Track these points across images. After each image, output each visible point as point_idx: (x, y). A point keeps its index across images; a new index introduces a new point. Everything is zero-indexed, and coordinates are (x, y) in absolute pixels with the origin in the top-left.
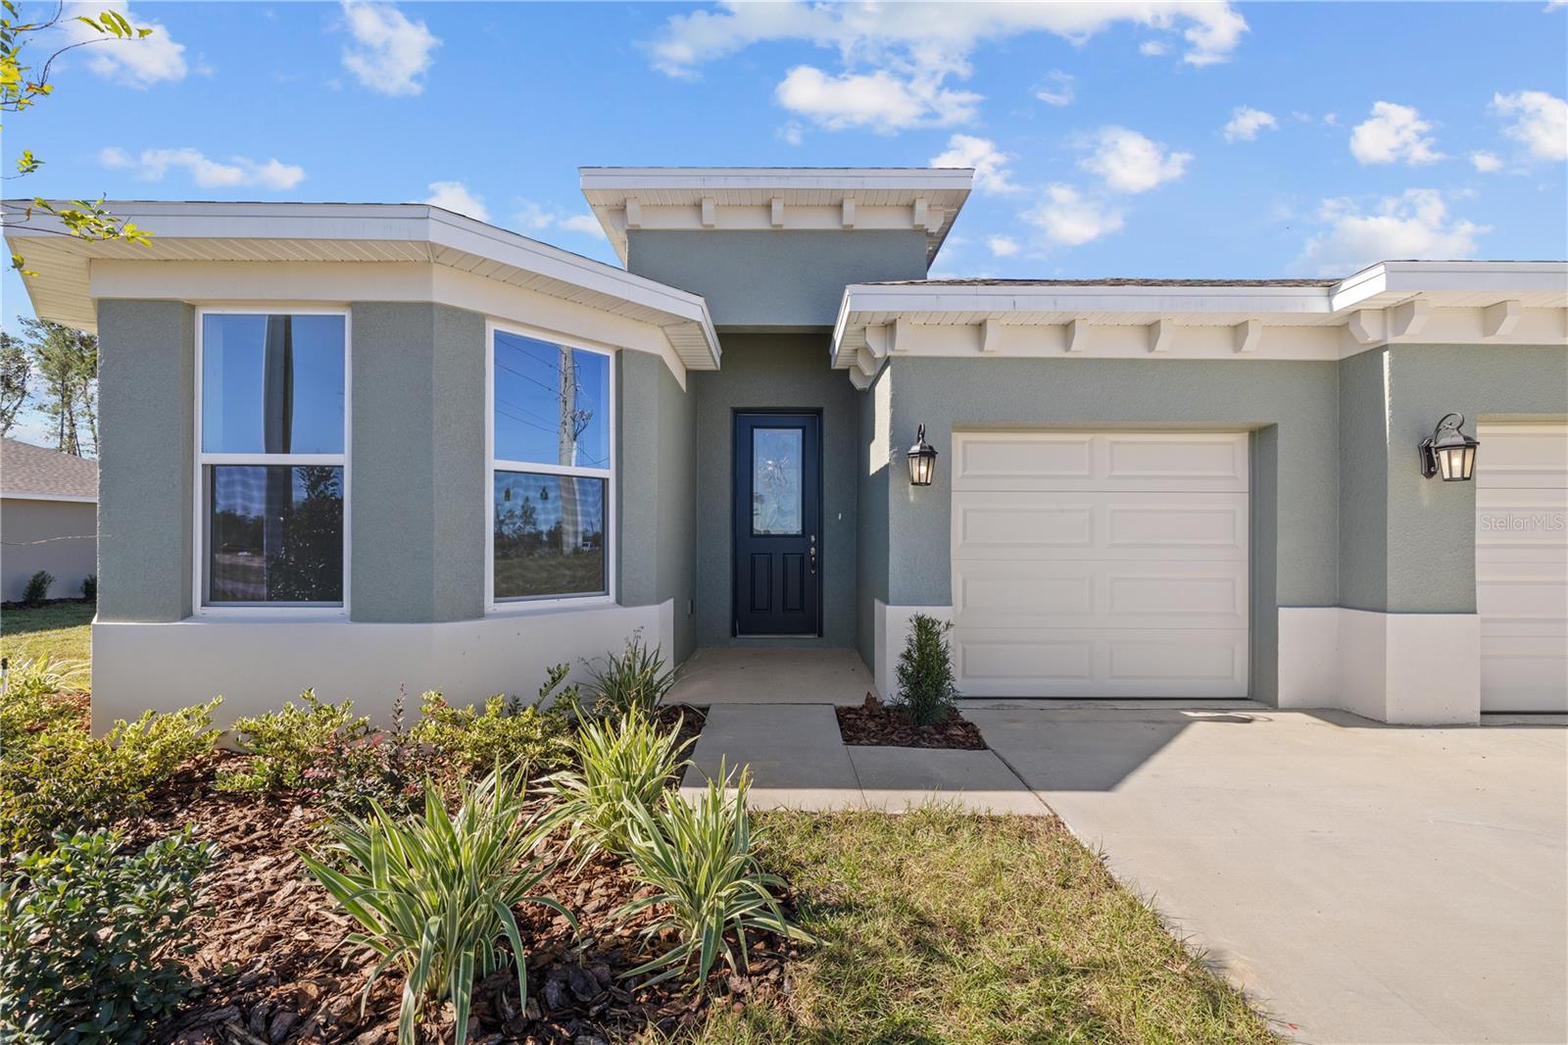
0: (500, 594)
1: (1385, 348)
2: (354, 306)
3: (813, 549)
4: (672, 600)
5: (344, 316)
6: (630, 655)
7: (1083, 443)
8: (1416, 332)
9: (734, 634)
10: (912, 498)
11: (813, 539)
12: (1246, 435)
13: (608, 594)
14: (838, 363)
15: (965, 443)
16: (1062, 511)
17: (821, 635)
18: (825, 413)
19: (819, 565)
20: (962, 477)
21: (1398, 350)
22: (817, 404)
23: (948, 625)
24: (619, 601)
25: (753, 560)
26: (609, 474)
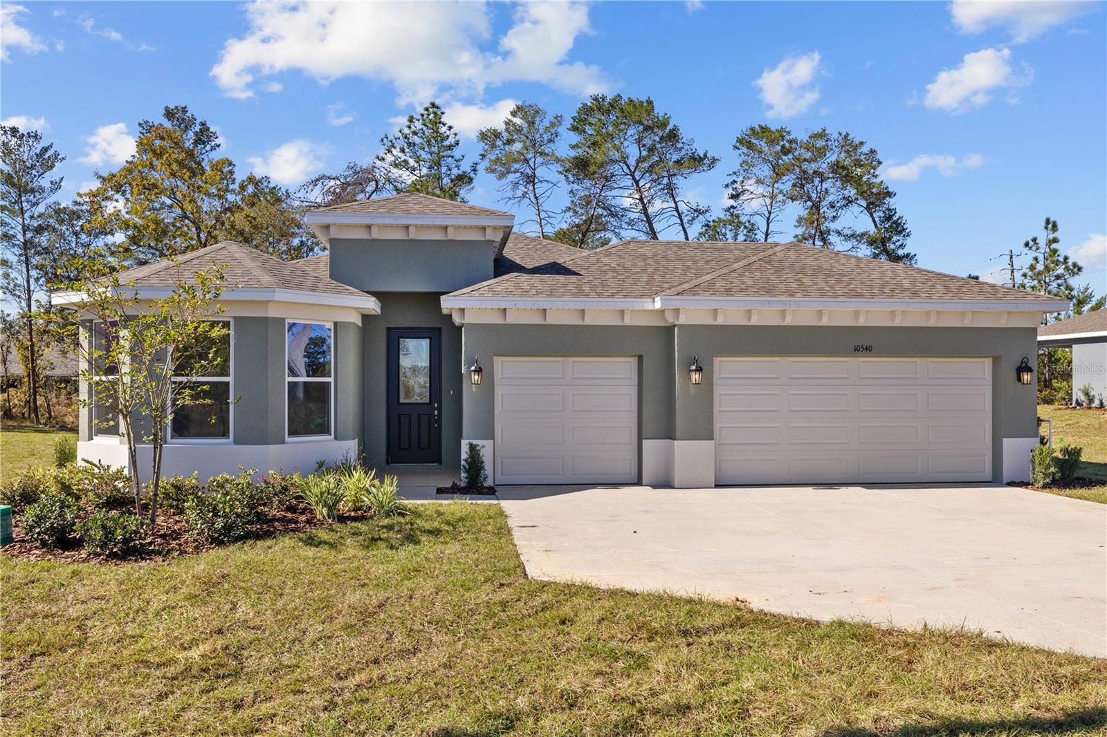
0: (291, 433)
1: (675, 326)
2: (235, 318)
3: (436, 412)
4: (357, 440)
5: (229, 322)
6: (344, 461)
7: (559, 362)
8: (682, 320)
9: (388, 463)
10: (474, 390)
11: (436, 405)
12: (637, 358)
13: (331, 435)
14: (445, 312)
15: (503, 362)
16: (550, 394)
17: (440, 463)
18: (443, 331)
19: (439, 421)
20: (502, 378)
21: (682, 327)
22: (438, 326)
23: (483, 446)
24: (336, 438)
25: (399, 418)
26: (331, 380)
